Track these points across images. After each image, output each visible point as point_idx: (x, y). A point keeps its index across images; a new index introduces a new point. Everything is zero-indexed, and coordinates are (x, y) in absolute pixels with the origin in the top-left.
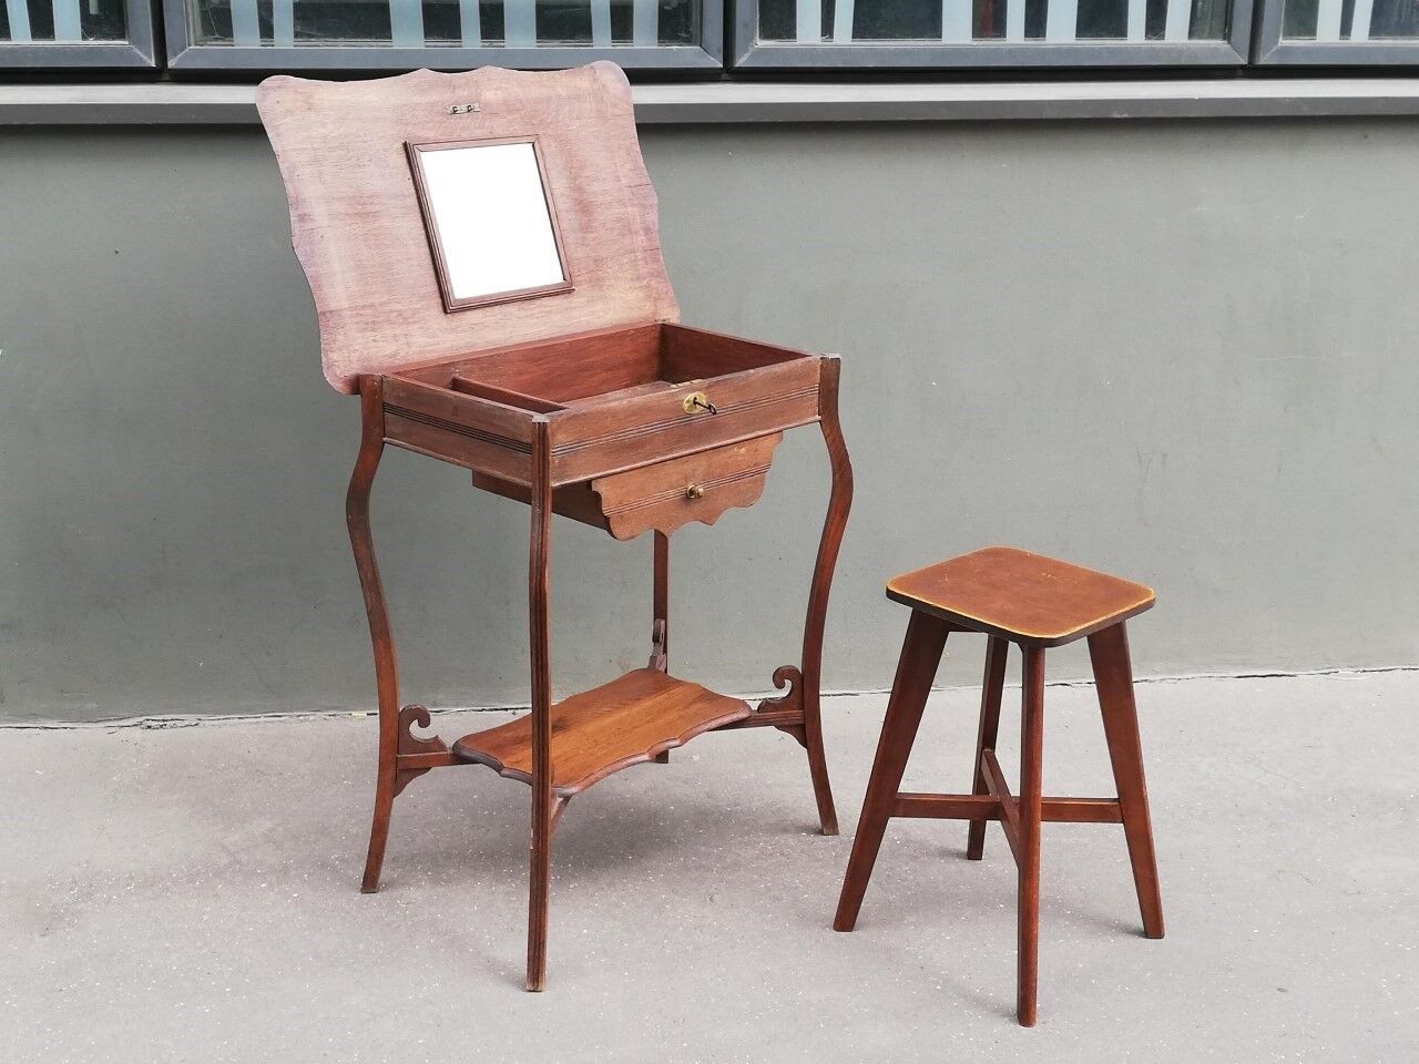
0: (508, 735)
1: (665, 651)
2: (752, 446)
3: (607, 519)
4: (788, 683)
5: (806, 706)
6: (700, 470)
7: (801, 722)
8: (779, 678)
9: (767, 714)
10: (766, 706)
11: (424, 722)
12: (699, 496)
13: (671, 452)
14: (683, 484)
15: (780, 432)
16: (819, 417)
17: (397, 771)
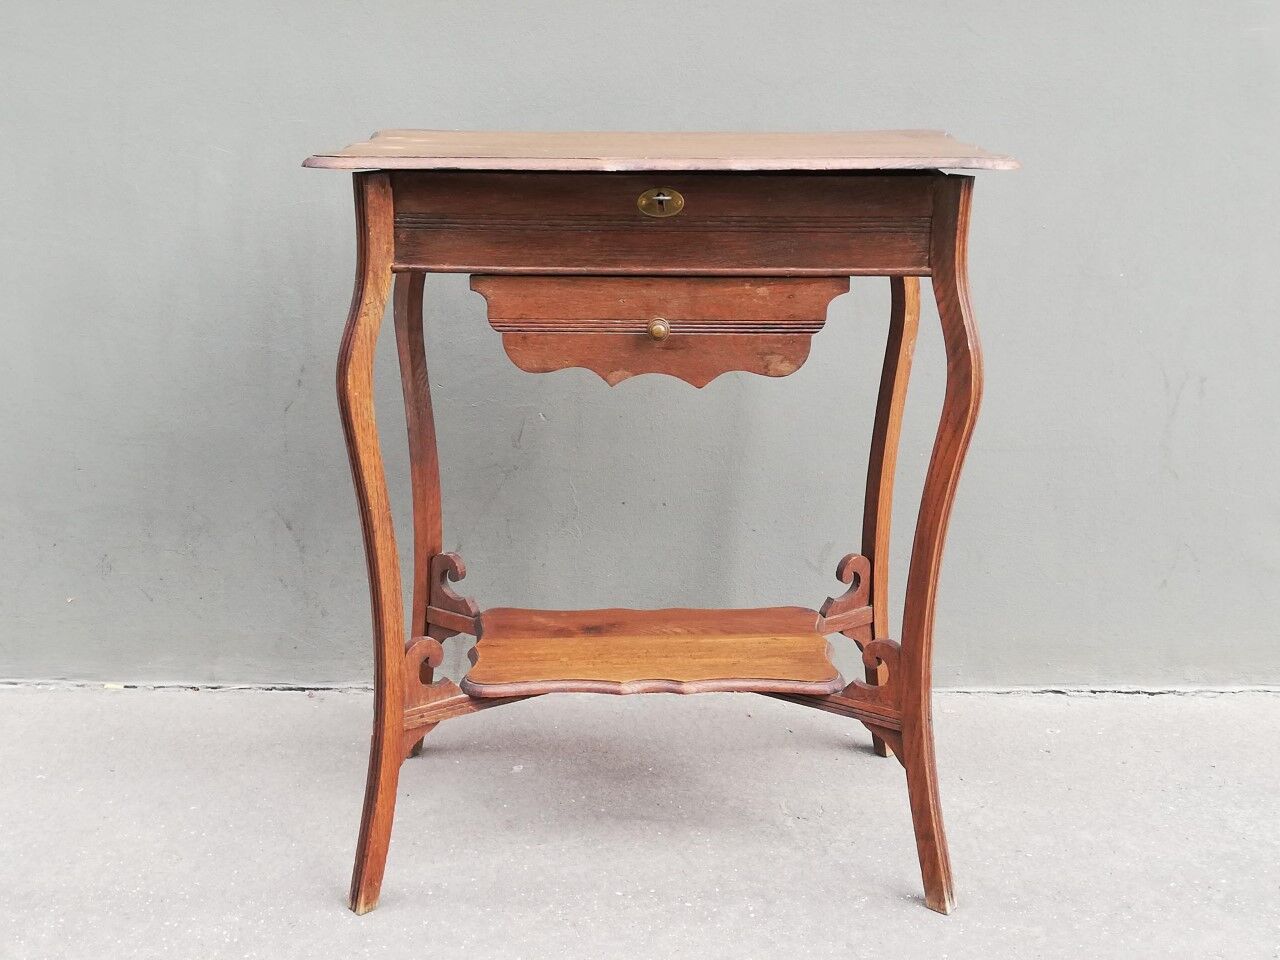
5: (903, 705)
6: (674, 304)
7: (896, 728)
13: (614, 263)
14: (643, 316)
15: (846, 277)
16: (928, 269)
17: (428, 624)
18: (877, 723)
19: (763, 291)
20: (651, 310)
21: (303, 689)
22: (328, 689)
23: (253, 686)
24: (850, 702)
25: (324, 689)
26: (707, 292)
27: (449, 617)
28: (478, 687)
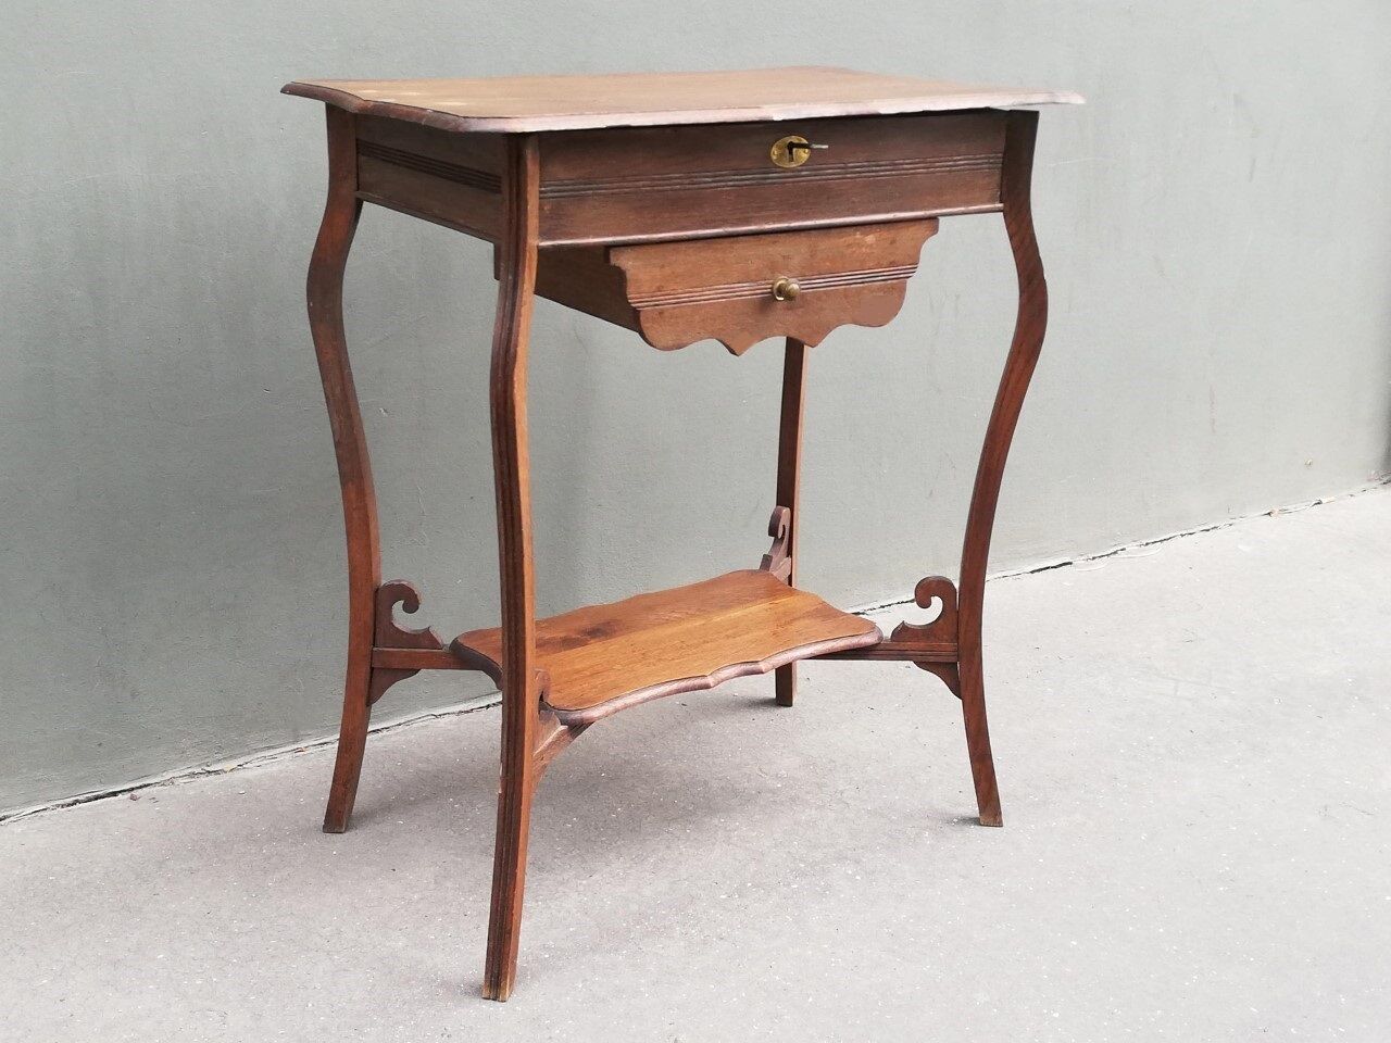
2: (886, 234)
3: (636, 313)
4: (937, 604)
5: (961, 638)
6: (796, 261)
7: (950, 660)
8: (923, 591)
9: (903, 645)
10: (903, 631)
11: (412, 604)
13: (747, 222)
14: (768, 277)
15: (934, 218)
16: (1001, 205)
17: (372, 669)
18: (932, 659)
19: (870, 239)
20: (774, 268)
21: (114, 794)
22: (146, 786)
23: (48, 805)
24: (902, 646)
25: (141, 787)
26: (826, 244)
27: (407, 655)
28: (576, 716)
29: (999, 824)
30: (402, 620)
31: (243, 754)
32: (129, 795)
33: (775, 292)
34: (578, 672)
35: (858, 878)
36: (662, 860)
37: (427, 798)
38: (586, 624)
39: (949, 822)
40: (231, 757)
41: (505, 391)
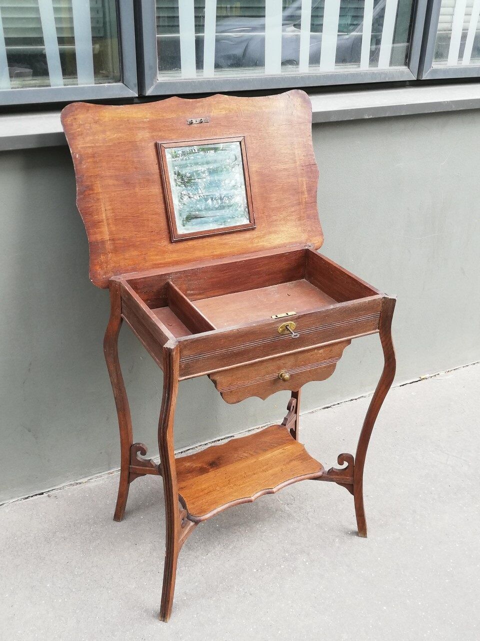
0: (188, 464)
1: (296, 412)
2: (328, 348)
4: (346, 464)
5: (355, 476)
6: (288, 364)
7: (351, 483)
8: (342, 458)
9: (330, 476)
10: (332, 472)
11: (144, 453)
12: (284, 380)
14: (277, 371)
15: (349, 340)
16: (378, 330)
17: (129, 473)
18: (343, 482)
19: (321, 351)
20: (279, 368)
21: (42, 494)
22: (54, 489)
23: (19, 498)
25: (52, 490)
26: (300, 357)
27: (140, 469)
28: (198, 518)
29: (366, 537)
30: (140, 457)
31: (89, 476)
32: (47, 494)
33: (279, 376)
34: (203, 490)
35: (307, 563)
36: (235, 547)
37: (153, 504)
38: (210, 458)
39: (347, 533)
40: (85, 477)
41: (164, 437)
